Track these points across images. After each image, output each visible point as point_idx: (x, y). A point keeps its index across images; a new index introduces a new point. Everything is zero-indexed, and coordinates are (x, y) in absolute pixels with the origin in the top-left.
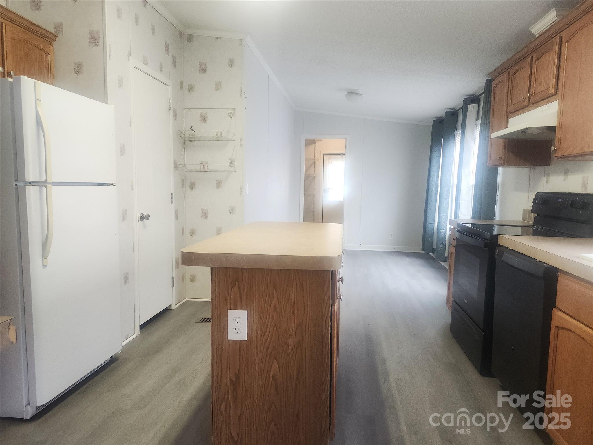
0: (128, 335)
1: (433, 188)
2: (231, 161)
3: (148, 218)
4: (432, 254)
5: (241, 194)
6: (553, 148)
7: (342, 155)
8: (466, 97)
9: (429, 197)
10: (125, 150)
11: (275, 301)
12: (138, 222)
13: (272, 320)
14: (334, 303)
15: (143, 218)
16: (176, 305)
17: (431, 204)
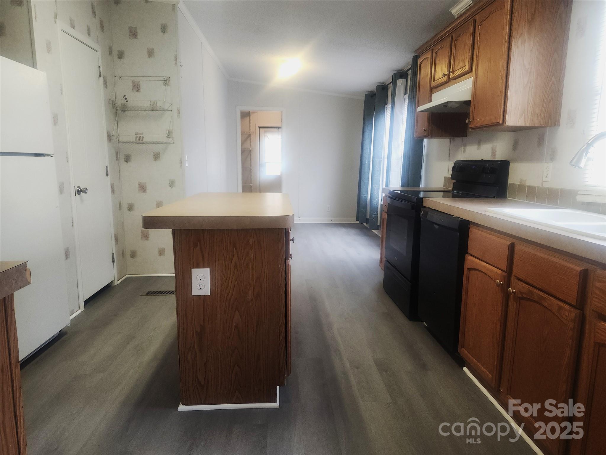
0: (73, 310)
1: (366, 161)
2: (169, 132)
3: (85, 191)
4: (365, 224)
5: (181, 166)
6: (468, 120)
7: (278, 128)
8: (395, 72)
9: (363, 171)
10: (57, 119)
11: (235, 258)
12: (76, 196)
13: (233, 275)
14: (288, 258)
15: (79, 191)
16: (118, 281)
17: (364, 176)
